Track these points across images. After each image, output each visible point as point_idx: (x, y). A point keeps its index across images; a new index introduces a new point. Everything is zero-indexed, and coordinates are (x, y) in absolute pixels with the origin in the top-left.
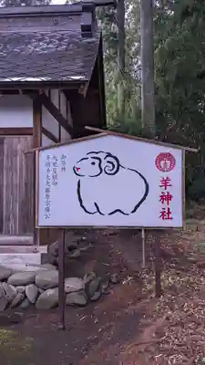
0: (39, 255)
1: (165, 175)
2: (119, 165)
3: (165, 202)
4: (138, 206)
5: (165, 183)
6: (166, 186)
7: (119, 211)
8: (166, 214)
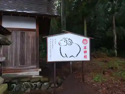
0: (38, 72)
1: (85, 45)
2: (72, 42)
3: (85, 53)
4: (78, 54)
5: (85, 48)
6: (85, 49)
7: (72, 56)
8: (85, 57)
